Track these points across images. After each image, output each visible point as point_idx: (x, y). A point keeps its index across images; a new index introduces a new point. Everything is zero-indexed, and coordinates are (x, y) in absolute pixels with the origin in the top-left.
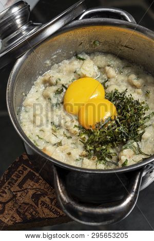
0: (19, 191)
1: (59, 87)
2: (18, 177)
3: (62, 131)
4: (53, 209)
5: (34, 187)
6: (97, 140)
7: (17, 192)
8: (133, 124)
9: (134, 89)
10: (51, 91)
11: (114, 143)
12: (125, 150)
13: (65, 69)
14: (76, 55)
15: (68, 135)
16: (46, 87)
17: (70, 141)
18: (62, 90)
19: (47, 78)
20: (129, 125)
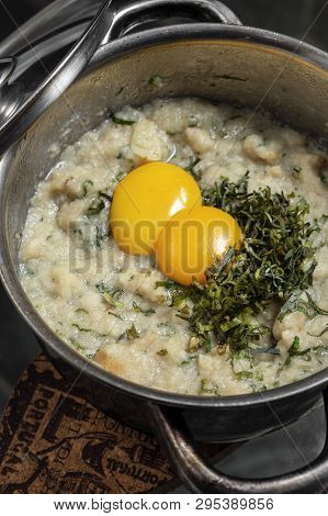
0: (49, 450)
1: (92, 199)
2: (38, 416)
3: (127, 301)
4: (140, 470)
5: (82, 431)
6: (219, 307)
7: (44, 452)
8: (290, 254)
9: (262, 168)
10: (76, 212)
11: (257, 304)
12: (288, 318)
13: (93, 153)
14: (112, 116)
15: (145, 306)
16: (60, 205)
17: (153, 320)
18: (102, 206)
19: (59, 185)
20: (281, 257)
